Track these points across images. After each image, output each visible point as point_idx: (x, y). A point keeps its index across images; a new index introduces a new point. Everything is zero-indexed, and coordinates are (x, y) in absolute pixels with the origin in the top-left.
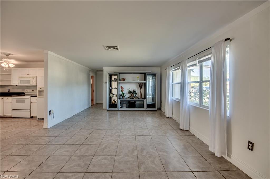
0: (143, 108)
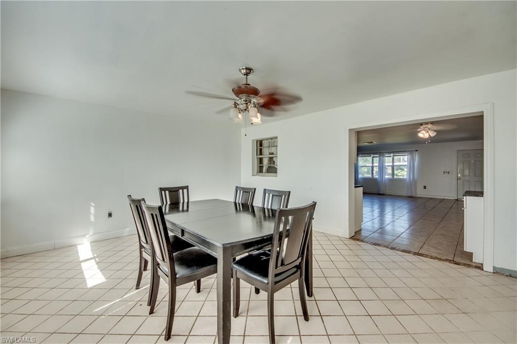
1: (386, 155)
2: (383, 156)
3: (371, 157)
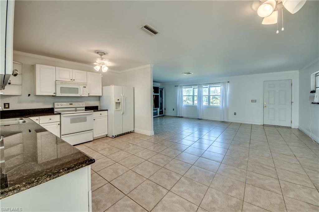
0: (157, 115)
1: (204, 87)
2: (202, 87)
3: (192, 89)
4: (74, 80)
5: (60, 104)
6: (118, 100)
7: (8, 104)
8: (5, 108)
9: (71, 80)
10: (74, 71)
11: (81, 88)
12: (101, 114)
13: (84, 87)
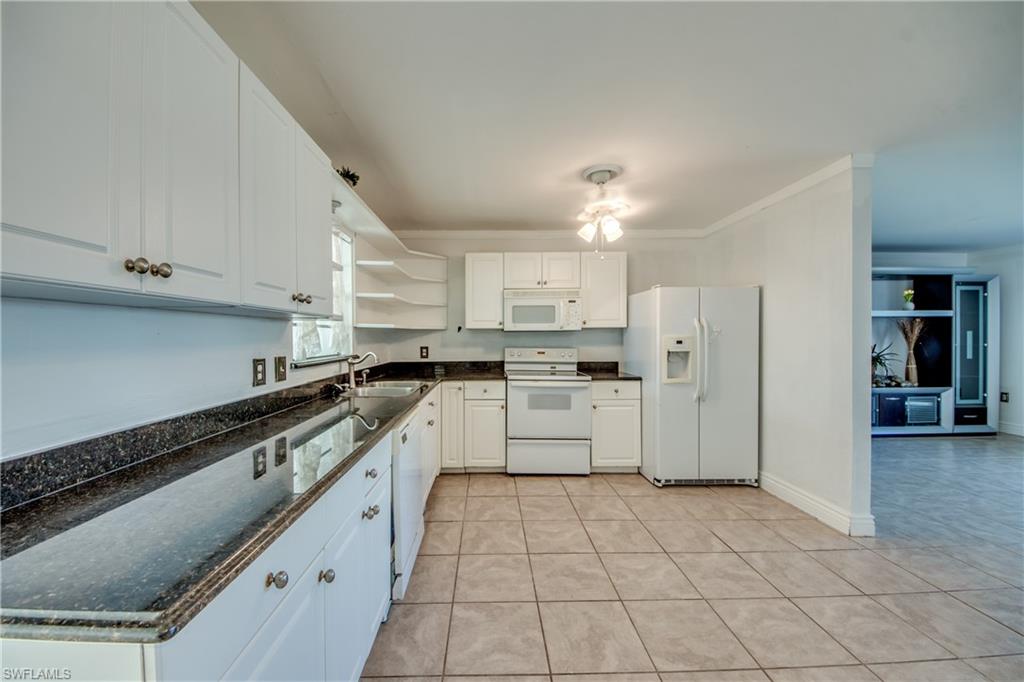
0: (938, 423)
4: (545, 283)
5: (516, 350)
6: (679, 342)
7: (427, 348)
8: (422, 357)
9: (539, 283)
10: (546, 255)
11: (562, 306)
12: (616, 391)
13: (570, 302)
